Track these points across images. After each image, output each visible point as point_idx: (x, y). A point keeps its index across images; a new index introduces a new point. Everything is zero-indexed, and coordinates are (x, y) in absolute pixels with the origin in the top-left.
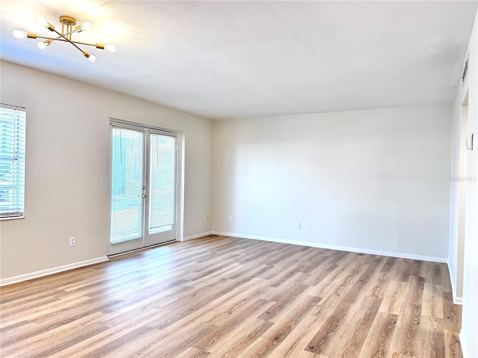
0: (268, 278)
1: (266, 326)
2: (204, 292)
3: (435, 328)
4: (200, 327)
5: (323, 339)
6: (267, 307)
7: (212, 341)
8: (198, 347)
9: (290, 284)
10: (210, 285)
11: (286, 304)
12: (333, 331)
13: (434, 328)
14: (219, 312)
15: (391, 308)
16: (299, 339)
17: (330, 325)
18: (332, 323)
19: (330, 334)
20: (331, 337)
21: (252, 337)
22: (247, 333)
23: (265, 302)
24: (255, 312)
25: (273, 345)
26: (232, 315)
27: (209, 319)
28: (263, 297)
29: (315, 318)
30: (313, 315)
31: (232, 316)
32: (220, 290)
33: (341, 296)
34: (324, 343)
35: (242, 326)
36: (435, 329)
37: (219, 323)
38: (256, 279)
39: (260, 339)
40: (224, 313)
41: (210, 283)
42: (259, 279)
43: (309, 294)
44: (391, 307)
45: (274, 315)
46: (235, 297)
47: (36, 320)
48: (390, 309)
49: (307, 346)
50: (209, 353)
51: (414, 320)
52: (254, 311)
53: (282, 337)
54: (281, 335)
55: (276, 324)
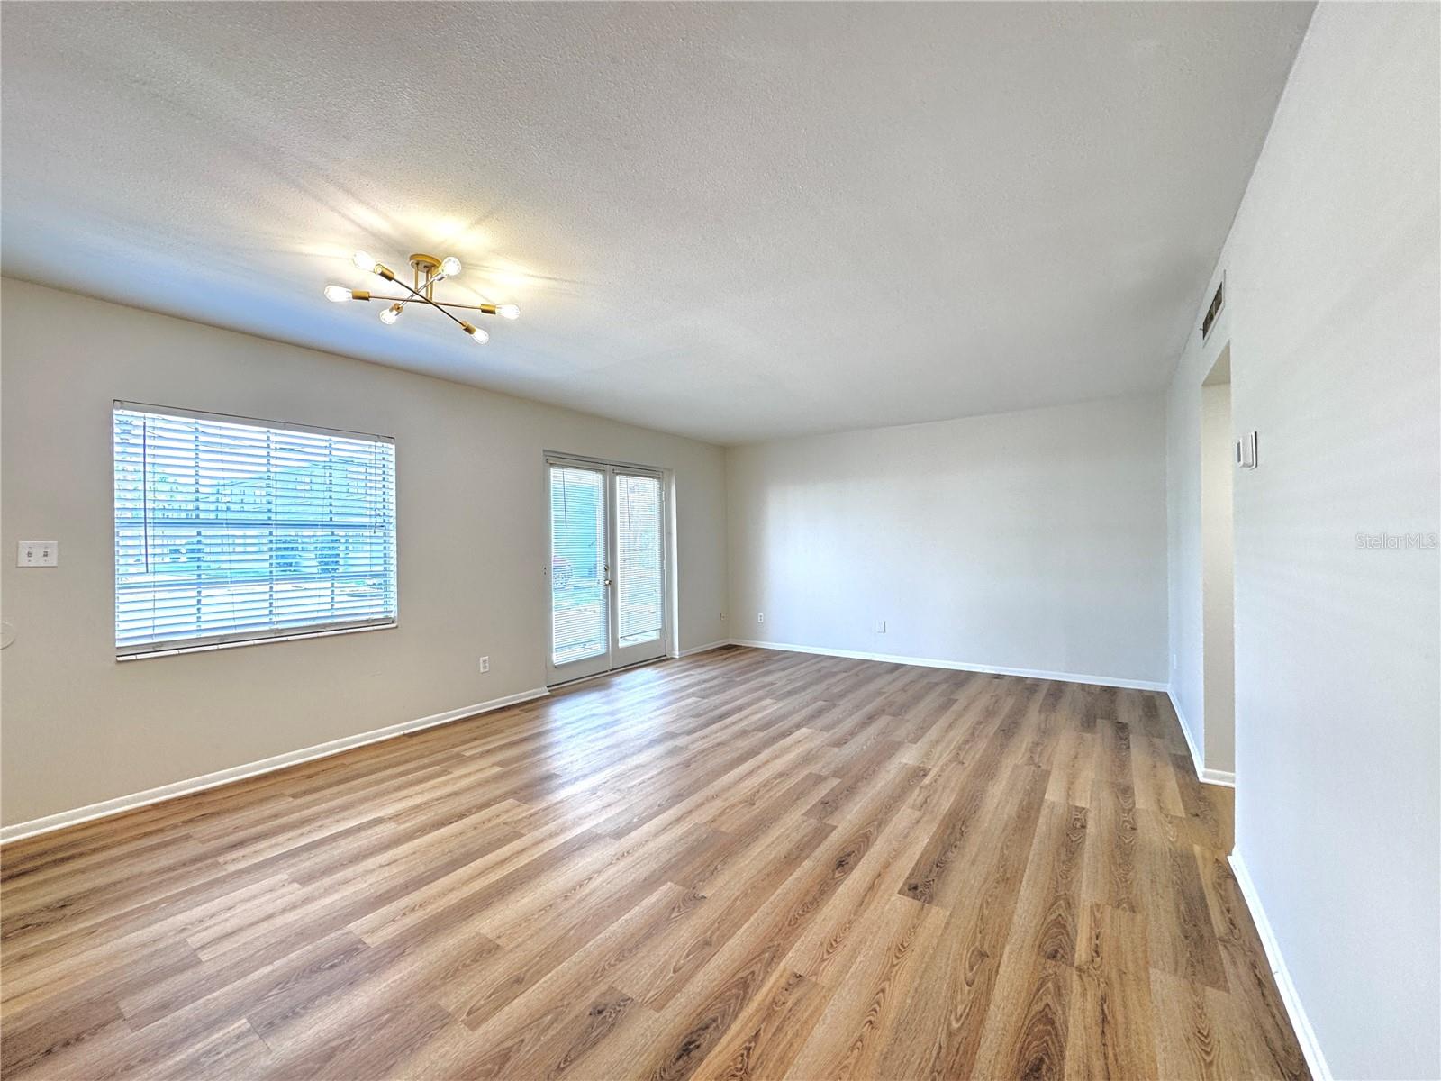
0: (826, 729)
1: (821, 834)
2: (706, 758)
3: (1173, 840)
4: (691, 834)
5: (937, 866)
6: (822, 791)
7: (712, 868)
8: (683, 883)
9: (869, 739)
10: (719, 744)
11: (860, 784)
12: (956, 846)
13: (1169, 840)
14: (733, 800)
15: (1070, 793)
16: (887, 866)
17: (949, 832)
18: (954, 826)
19: (950, 854)
20: (952, 862)
21: (791, 860)
22: (783, 849)
23: (819, 779)
24: (798, 801)
25: (833, 879)
26: (755, 806)
27: (711, 817)
28: (814, 768)
29: (918, 814)
30: (913, 807)
31: (756, 810)
32: (735, 755)
33: (966, 765)
34: (939, 875)
35: (776, 832)
36: (1172, 843)
37: (729, 826)
38: (804, 730)
39: (807, 864)
40: (741, 803)
41: (719, 740)
42: (810, 730)
43: (904, 761)
44: (1069, 788)
45: (836, 808)
46: (763, 770)
47: (397, 816)
48: (1069, 795)
49: (904, 884)
50: (704, 897)
51: (1124, 821)
52: (798, 799)
53: (852, 860)
54: (849, 855)
55: (840, 828)
